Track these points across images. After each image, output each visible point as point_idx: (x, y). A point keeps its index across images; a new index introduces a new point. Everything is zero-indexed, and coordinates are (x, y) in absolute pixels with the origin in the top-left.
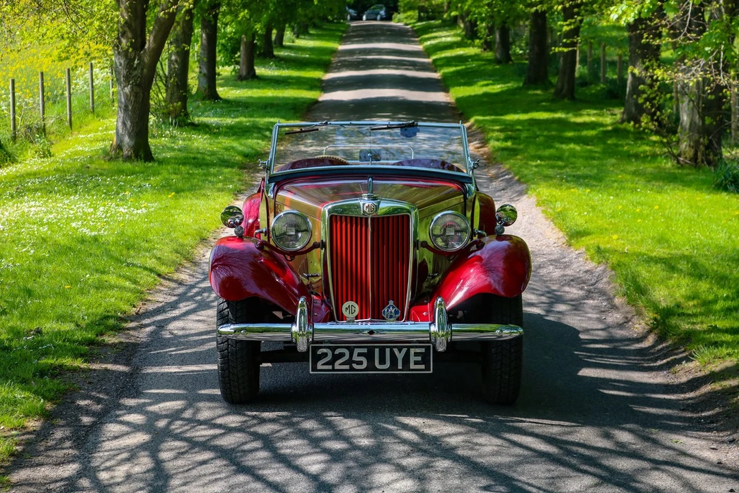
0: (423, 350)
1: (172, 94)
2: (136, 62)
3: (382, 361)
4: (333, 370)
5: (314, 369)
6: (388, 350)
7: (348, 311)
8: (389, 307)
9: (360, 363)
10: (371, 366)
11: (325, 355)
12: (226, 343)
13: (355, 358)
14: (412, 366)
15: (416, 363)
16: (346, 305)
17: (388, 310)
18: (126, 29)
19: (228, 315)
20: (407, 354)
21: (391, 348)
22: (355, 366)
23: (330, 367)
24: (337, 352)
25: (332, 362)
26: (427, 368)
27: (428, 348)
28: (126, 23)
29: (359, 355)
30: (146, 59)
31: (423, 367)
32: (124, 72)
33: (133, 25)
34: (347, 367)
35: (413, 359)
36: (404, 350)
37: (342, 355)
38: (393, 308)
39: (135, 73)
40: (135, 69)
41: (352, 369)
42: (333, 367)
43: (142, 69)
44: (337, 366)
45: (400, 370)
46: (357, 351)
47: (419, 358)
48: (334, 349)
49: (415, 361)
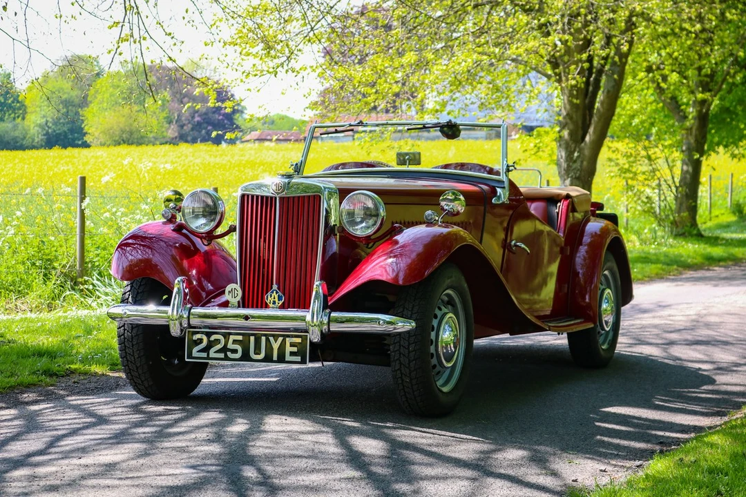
0: (299, 340)
1: (681, 204)
2: (576, 154)
3: (257, 351)
4: (208, 358)
5: (190, 356)
6: (263, 339)
7: (231, 294)
8: (273, 292)
9: (235, 351)
10: (246, 356)
11: (201, 341)
12: (123, 328)
13: (230, 346)
14: (288, 358)
15: (292, 354)
16: (229, 288)
17: (271, 295)
18: (568, 121)
19: (128, 299)
20: (284, 342)
21: (268, 336)
22: (229, 354)
23: (204, 355)
24: (213, 338)
25: (206, 350)
26: (304, 361)
27: (304, 338)
28: (568, 114)
29: (235, 342)
30: (587, 152)
31: (298, 359)
32: (564, 165)
33: (574, 116)
34: (222, 356)
35: (289, 349)
36: (280, 339)
37: (218, 341)
38: (277, 293)
39: (575, 166)
40: (575, 162)
41: (227, 358)
42: (208, 355)
43: (582, 162)
44: (212, 354)
45: (275, 362)
46: (232, 338)
47: (295, 349)
48: (208, 335)
49: (290, 352)
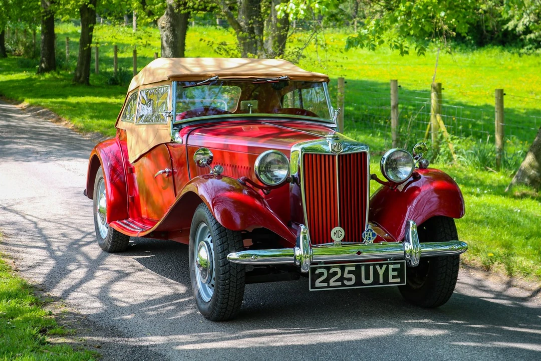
0: (398, 266)
3: (367, 278)
4: (329, 286)
5: (313, 286)
6: (371, 268)
7: (336, 235)
8: (368, 231)
9: (350, 279)
10: (359, 282)
11: (322, 274)
13: (346, 275)
14: (391, 280)
15: (394, 277)
16: (334, 231)
17: (367, 233)
20: (387, 269)
21: (374, 265)
22: (346, 282)
23: (326, 284)
24: (331, 271)
25: (327, 280)
26: (402, 281)
27: (402, 264)
29: (350, 272)
31: (398, 280)
34: (339, 284)
35: (391, 273)
36: (384, 267)
37: (335, 273)
38: (371, 231)
41: (343, 285)
42: (329, 284)
44: (332, 283)
45: (381, 284)
46: (347, 269)
47: (396, 273)
48: (328, 269)
49: (392, 276)
